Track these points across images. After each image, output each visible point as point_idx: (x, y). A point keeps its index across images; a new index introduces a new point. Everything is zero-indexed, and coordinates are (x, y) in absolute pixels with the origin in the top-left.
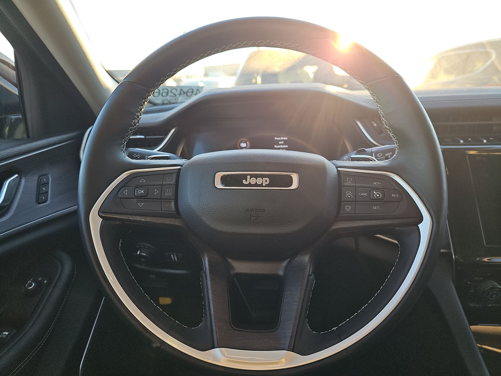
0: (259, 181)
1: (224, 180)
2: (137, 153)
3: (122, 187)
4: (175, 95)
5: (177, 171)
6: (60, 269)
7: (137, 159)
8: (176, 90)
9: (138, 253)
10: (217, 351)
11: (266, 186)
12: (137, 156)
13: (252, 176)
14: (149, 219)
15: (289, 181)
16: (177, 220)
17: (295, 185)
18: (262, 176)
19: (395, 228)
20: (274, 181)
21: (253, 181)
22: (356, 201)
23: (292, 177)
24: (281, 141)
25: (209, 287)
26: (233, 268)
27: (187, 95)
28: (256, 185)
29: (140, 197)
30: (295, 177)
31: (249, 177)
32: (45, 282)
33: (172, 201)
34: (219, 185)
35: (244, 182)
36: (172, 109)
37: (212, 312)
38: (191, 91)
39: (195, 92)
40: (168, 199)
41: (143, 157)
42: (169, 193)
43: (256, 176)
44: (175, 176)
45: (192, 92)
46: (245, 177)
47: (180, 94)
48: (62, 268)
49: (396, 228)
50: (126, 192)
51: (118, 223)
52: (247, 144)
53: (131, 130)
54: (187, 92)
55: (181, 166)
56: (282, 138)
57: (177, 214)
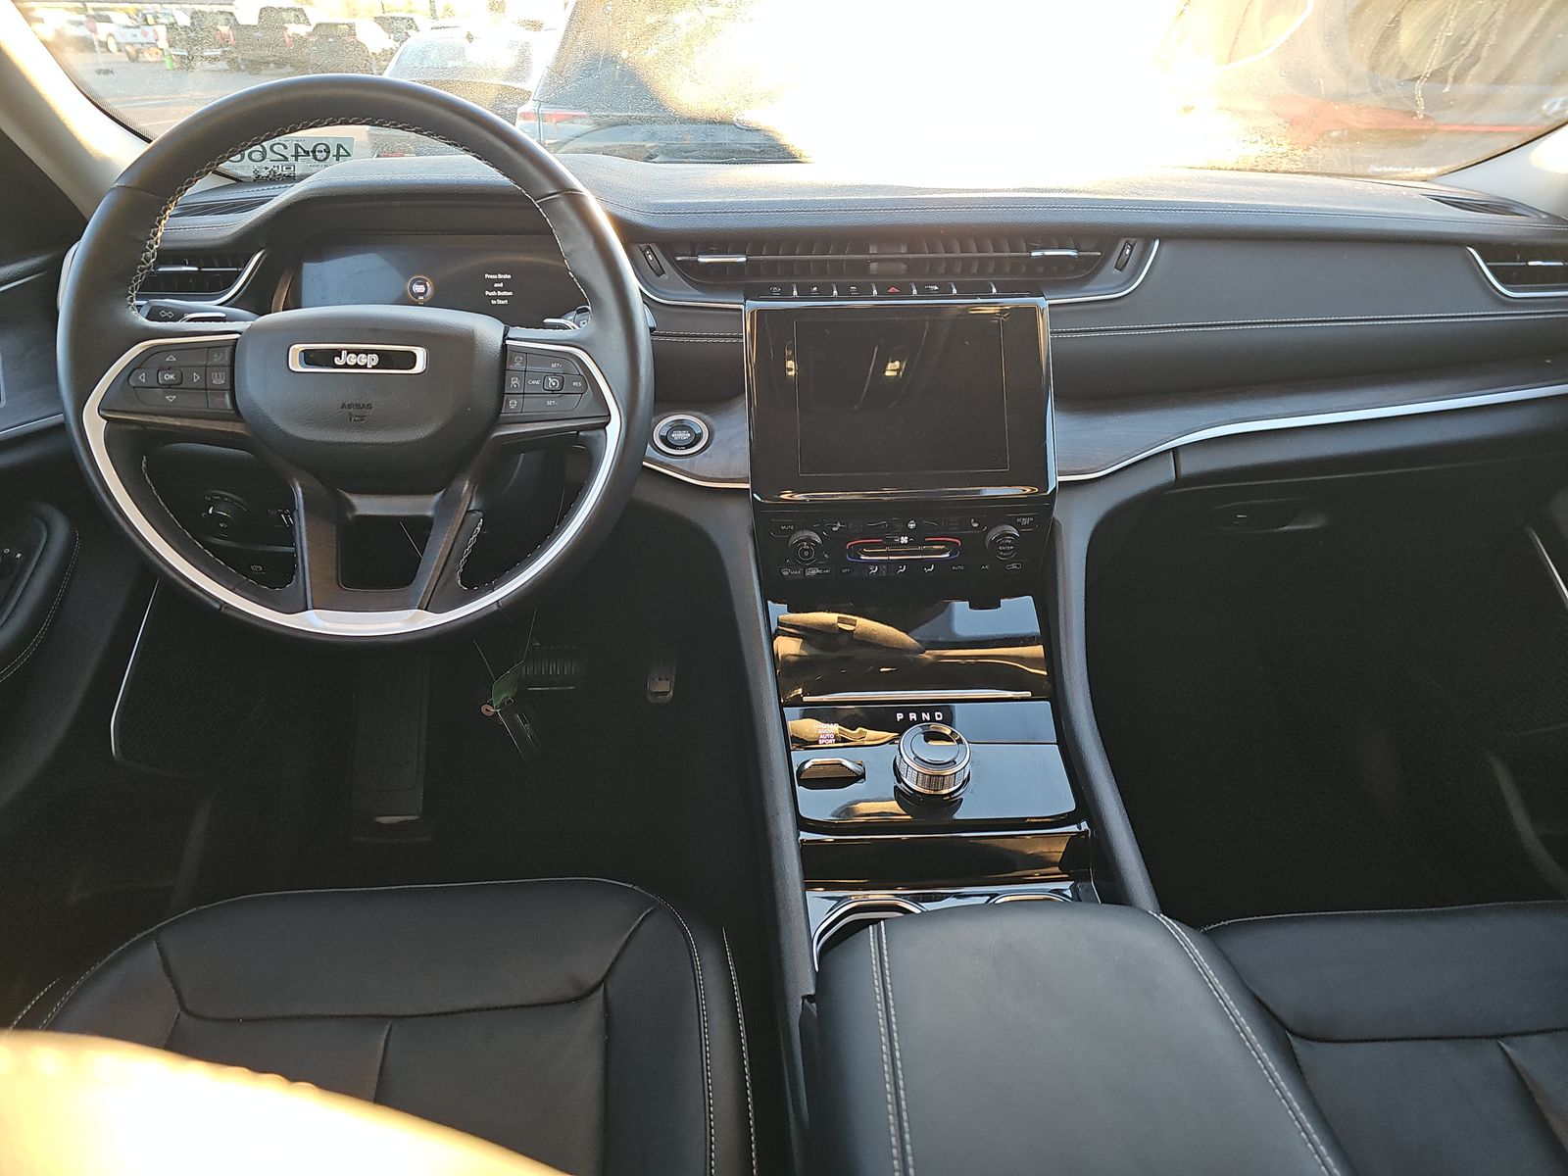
0: (362, 359)
1: (309, 358)
2: (167, 309)
3: (134, 370)
4: (286, 159)
5: (232, 343)
6: (45, 534)
7: (166, 320)
8: (286, 147)
9: (210, 512)
10: (311, 614)
11: (374, 367)
12: (166, 314)
13: (349, 352)
14: (187, 423)
15: (411, 359)
16: (238, 424)
17: (420, 366)
18: (367, 352)
19: (578, 433)
20: (386, 359)
21: (352, 359)
22: (524, 394)
23: (415, 355)
24: (498, 281)
25: (303, 530)
26: (352, 507)
27: (315, 158)
28: (357, 366)
29: (169, 386)
30: (421, 354)
31: (344, 353)
32: (19, 555)
33: (224, 394)
34: (296, 366)
35: (337, 361)
36: (263, 203)
37: (306, 564)
38: (323, 147)
39: (333, 151)
40: (220, 390)
41: (178, 316)
42: (219, 380)
43: (357, 352)
44: (228, 351)
45: (328, 151)
46: (338, 352)
47: (296, 156)
48: (49, 534)
49: (581, 433)
50: (142, 378)
51: (134, 428)
52: (426, 287)
53: (142, 270)
54: (314, 151)
55: (240, 333)
56: (500, 276)
57: (236, 414)
